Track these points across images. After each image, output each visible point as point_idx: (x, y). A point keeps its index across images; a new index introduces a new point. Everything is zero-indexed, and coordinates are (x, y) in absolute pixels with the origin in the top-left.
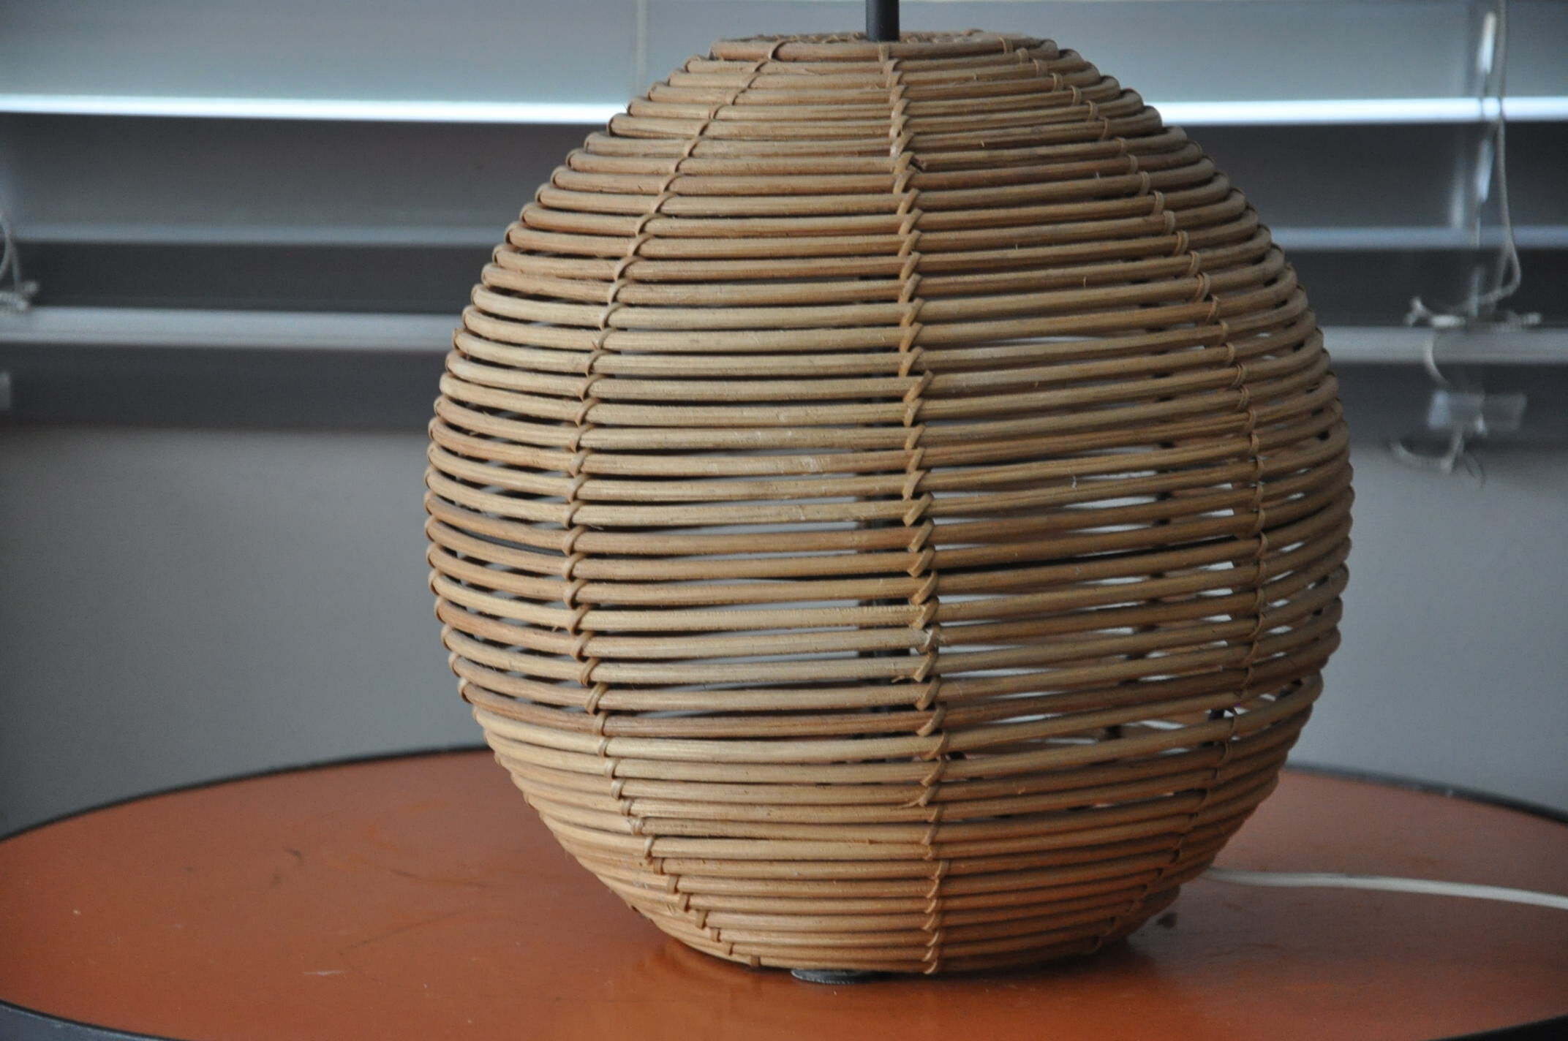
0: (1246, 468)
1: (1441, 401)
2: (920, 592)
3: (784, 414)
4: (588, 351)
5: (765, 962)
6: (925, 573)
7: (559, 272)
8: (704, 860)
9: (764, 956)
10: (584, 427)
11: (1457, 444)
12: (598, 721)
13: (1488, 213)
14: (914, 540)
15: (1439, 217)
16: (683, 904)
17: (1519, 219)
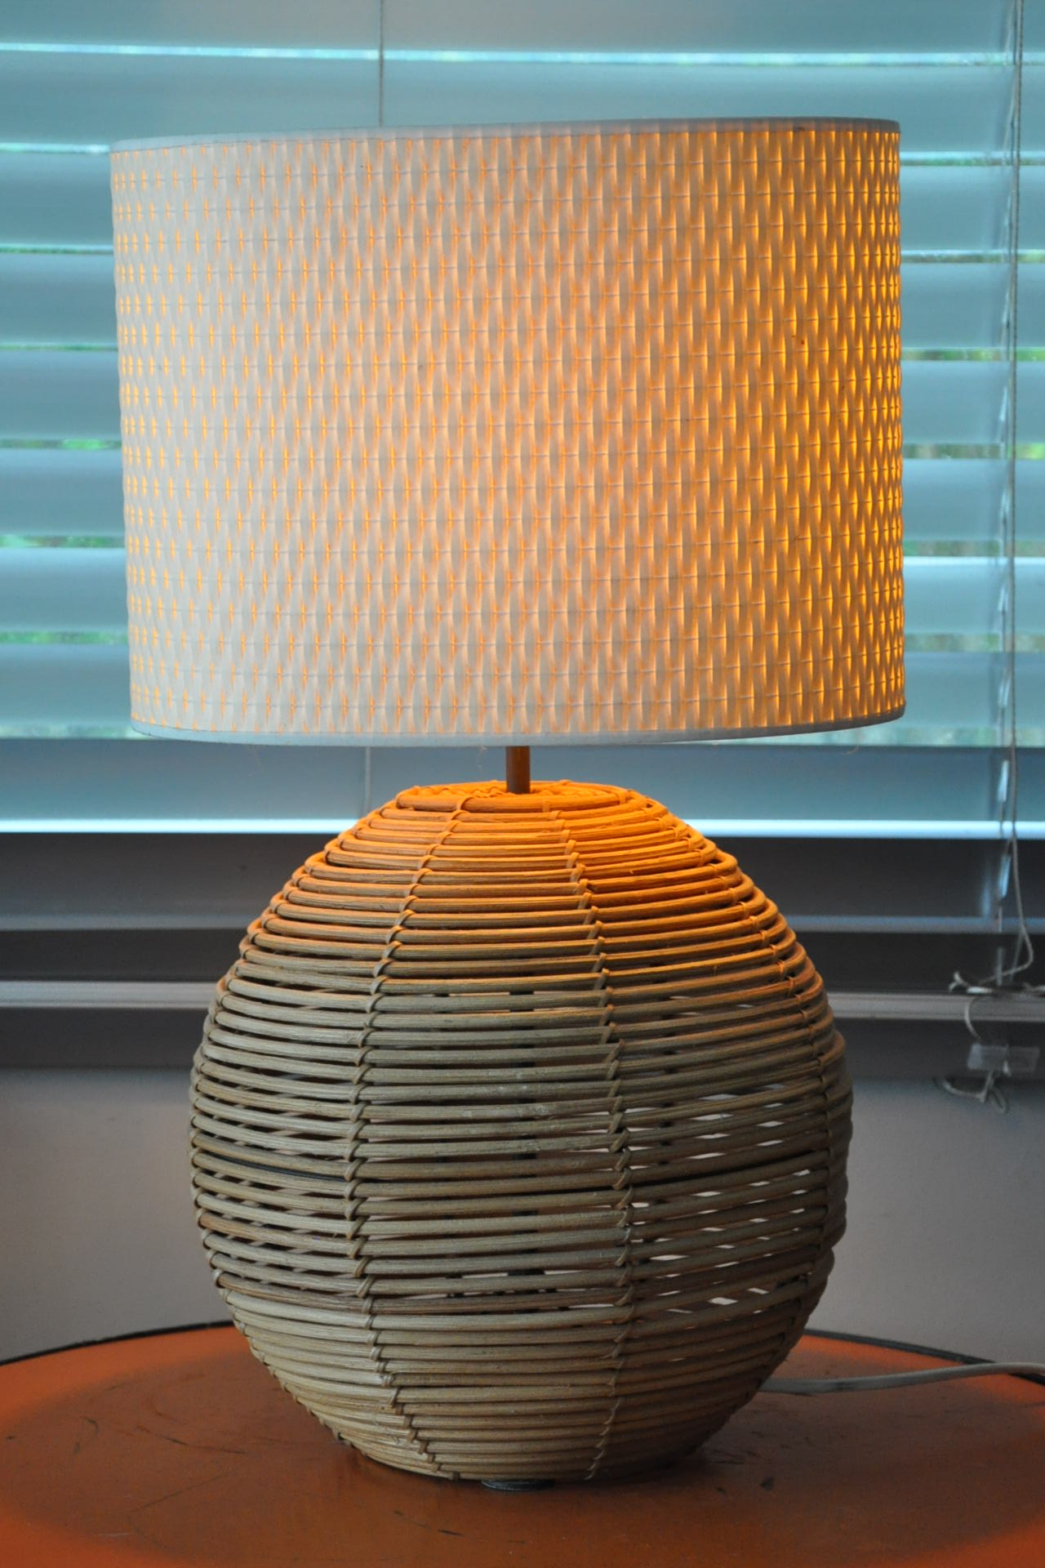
0: (819, 1101)
1: (976, 1049)
2: (623, 1200)
3: (520, 1073)
4: (360, 1029)
5: (463, 1476)
6: (625, 1187)
7: (321, 969)
8: (439, 1403)
9: (463, 1472)
10: (361, 1086)
11: (989, 1081)
12: (367, 1304)
13: (1007, 905)
14: (618, 1163)
15: (973, 911)
16: (412, 1436)
17: (1028, 913)
